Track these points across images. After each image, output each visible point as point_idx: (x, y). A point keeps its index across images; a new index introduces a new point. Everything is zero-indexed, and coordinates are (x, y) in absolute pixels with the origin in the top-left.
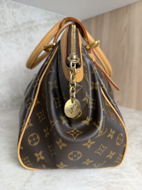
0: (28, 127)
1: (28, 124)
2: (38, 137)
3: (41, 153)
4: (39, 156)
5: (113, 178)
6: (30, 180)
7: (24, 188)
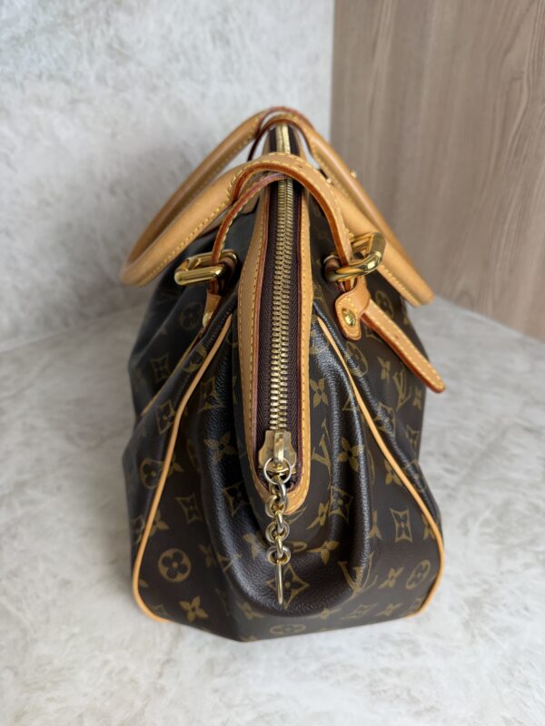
0: (153, 532)
1: (154, 523)
2: (186, 561)
3: (196, 602)
4: (193, 610)
6: (172, 656)
7: (161, 682)
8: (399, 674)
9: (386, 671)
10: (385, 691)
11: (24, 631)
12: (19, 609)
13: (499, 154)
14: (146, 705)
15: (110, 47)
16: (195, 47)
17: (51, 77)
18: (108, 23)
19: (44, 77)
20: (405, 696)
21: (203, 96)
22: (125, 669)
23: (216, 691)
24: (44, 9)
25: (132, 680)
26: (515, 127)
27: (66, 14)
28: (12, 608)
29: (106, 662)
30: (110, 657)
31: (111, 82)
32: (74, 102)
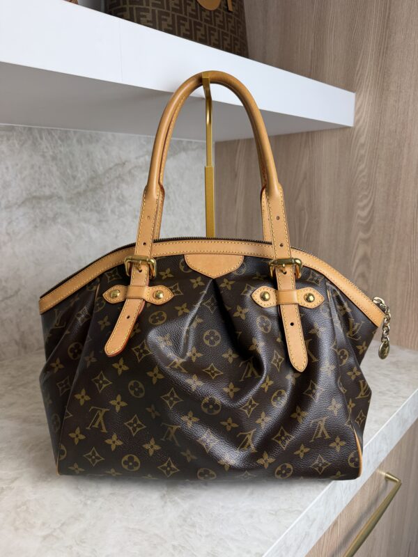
15: (118, 198)
17: (91, 210)
18: (118, 188)
27: (101, 184)
31: (117, 213)
32: (100, 221)
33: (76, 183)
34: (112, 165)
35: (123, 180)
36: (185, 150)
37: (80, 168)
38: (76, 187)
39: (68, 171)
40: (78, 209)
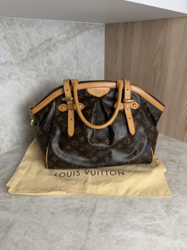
5: (148, 221)
7: (88, 236)
8: (152, 226)
9: (148, 225)
10: (149, 231)
11: (44, 228)
12: (41, 222)
13: (153, 87)
14: (85, 242)
15: (48, 61)
16: (70, 61)
17: (32, 70)
18: (47, 55)
19: (30, 70)
20: (154, 231)
21: (72, 74)
22: (77, 234)
23: (104, 236)
24: (31, 52)
25: (80, 237)
26: (157, 80)
27: (37, 53)
28: (39, 222)
29: (71, 233)
30: (72, 231)
31: (48, 71)
32: (38, 76)
33: (21, 54)
34: (43, 41)
35: (50, 50)
36: (87, 29)
37: (23, 44)
38: (21, 56)
39: (15, 46)
40: (23, 70)
